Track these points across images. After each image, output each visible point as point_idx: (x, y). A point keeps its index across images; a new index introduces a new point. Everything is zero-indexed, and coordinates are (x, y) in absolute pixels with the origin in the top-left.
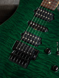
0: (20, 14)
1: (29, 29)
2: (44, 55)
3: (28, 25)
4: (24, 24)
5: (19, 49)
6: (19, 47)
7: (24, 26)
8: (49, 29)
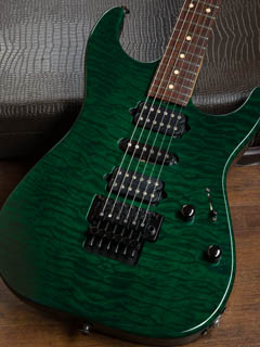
0: (94, 123)
1: (127, 162)
2: (178, 225)
3: (120, 151)
4: (108, 149)
5: (110, 216)
6: (107, 211)
7: (108, 155)
8: (180, 155)
